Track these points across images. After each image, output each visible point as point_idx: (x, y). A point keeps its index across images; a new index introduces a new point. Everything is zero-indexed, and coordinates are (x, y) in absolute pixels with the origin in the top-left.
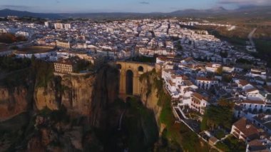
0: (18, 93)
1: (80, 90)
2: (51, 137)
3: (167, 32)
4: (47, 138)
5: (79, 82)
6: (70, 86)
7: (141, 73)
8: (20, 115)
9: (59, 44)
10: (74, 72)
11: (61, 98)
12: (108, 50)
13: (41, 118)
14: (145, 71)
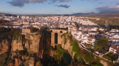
0: (4, 43)
1: (34, 40)
2: (19, 63)
3: (71, 20)
4: (17, 63)
5: (33, 37)
6: (29, 39)
7: (61, 34)
8: (4, 53)
9: (24, 23)
10: (31, 32)
11: (25, 44)
12: (46, 25)
13: (15, 54)
14: (63, 33)
